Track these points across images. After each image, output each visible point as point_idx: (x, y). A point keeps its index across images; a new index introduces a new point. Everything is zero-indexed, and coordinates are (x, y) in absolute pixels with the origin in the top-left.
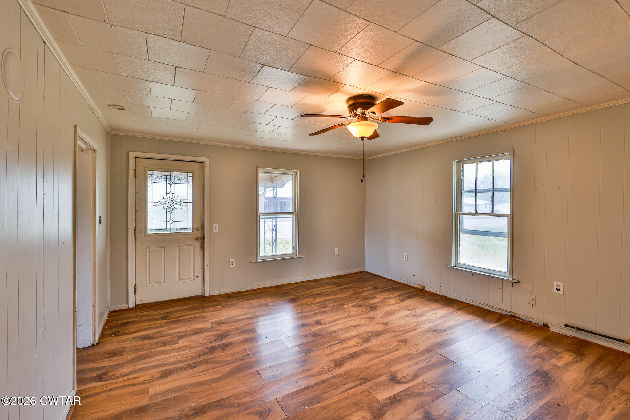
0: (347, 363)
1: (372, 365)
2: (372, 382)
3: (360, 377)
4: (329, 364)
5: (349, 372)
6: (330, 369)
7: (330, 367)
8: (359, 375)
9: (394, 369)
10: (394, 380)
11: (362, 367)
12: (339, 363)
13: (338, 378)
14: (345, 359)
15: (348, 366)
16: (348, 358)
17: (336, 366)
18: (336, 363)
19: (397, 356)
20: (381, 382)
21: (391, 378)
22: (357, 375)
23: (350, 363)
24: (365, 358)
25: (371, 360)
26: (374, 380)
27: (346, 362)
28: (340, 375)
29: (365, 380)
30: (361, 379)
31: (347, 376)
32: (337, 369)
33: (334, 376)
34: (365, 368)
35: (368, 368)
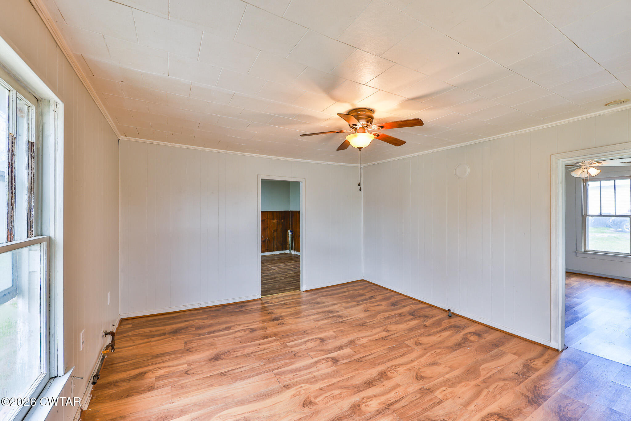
0: (375, 375)
1: (352, 372)
2: (353, 359)
3: (363, 363)
4: (392, 375)
5: (372, 367)
6: (389, 369)
7: (391, 371)
8: (363, 364)
9: (334, 368)
10: (335, 361)
11: (361, 370)
12: (383, 376)
13: (380, 362)
14: (378, 379)
15: (374, 372)
16: (376, 380)
17: (385, 373)
18: (386, 376)
19: (324, 381)
20: (346, 359)
21: (338, 362)
22: (365, 364)
23: (372, 375)
24: (358, 380)
25: (352, 377)
26: (351, 360)
27: (377, 376)
28: (379, 364)
29: (358, 360)
30: (361, 361)
31: (373, 364)
32: (383, 369)
33: (384, 363)
34: (358, 370)
35: (355, 369)
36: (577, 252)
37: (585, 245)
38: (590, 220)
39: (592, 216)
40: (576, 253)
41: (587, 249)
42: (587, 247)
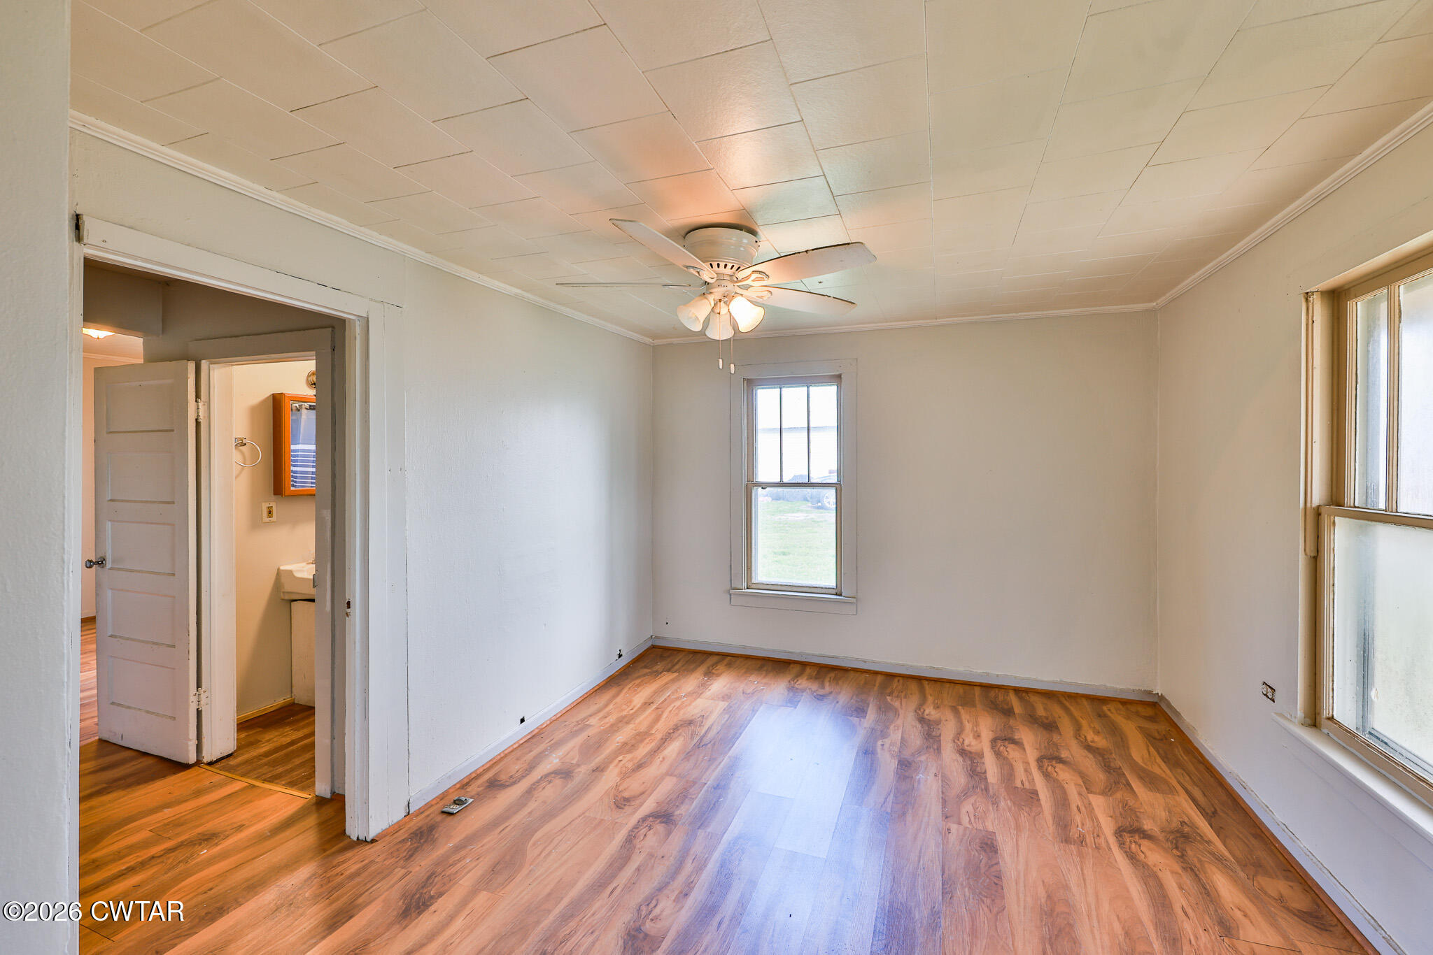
36: (732, 591)
37: (749, 569)
38: (762, 498)
39: (764, 486)
40: (731, 595)
41: (754, 581)
42: (753, 575)
